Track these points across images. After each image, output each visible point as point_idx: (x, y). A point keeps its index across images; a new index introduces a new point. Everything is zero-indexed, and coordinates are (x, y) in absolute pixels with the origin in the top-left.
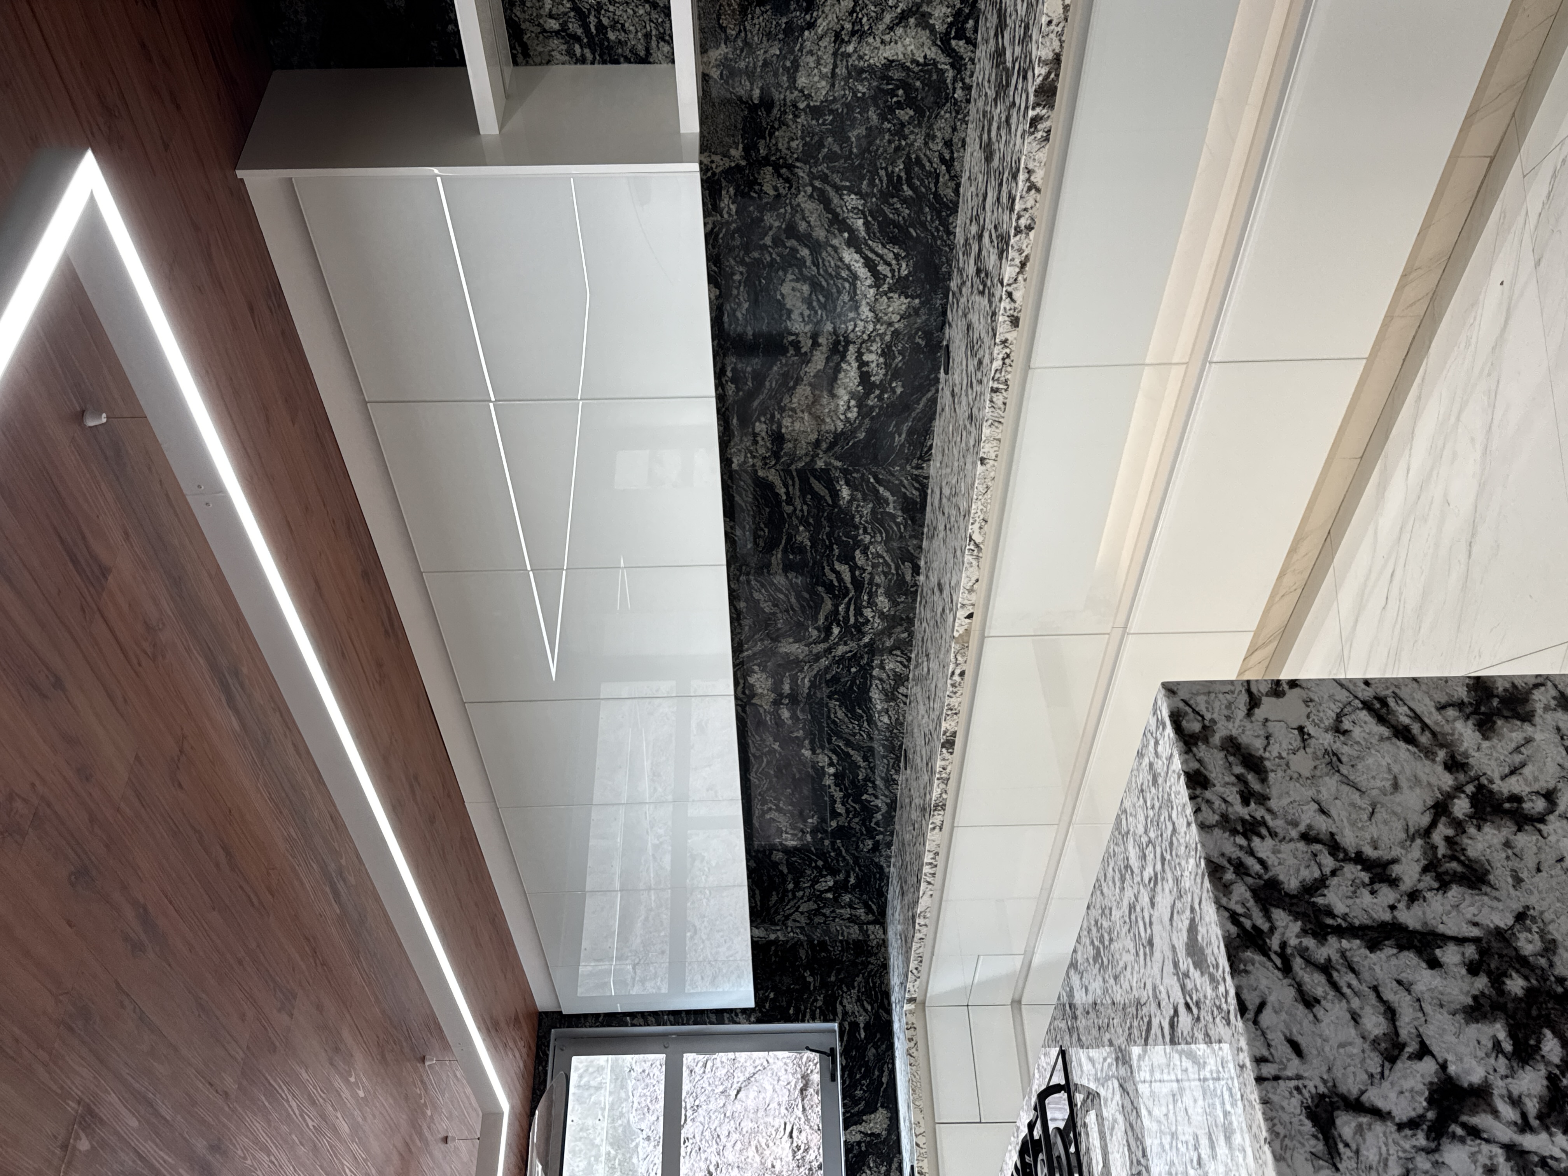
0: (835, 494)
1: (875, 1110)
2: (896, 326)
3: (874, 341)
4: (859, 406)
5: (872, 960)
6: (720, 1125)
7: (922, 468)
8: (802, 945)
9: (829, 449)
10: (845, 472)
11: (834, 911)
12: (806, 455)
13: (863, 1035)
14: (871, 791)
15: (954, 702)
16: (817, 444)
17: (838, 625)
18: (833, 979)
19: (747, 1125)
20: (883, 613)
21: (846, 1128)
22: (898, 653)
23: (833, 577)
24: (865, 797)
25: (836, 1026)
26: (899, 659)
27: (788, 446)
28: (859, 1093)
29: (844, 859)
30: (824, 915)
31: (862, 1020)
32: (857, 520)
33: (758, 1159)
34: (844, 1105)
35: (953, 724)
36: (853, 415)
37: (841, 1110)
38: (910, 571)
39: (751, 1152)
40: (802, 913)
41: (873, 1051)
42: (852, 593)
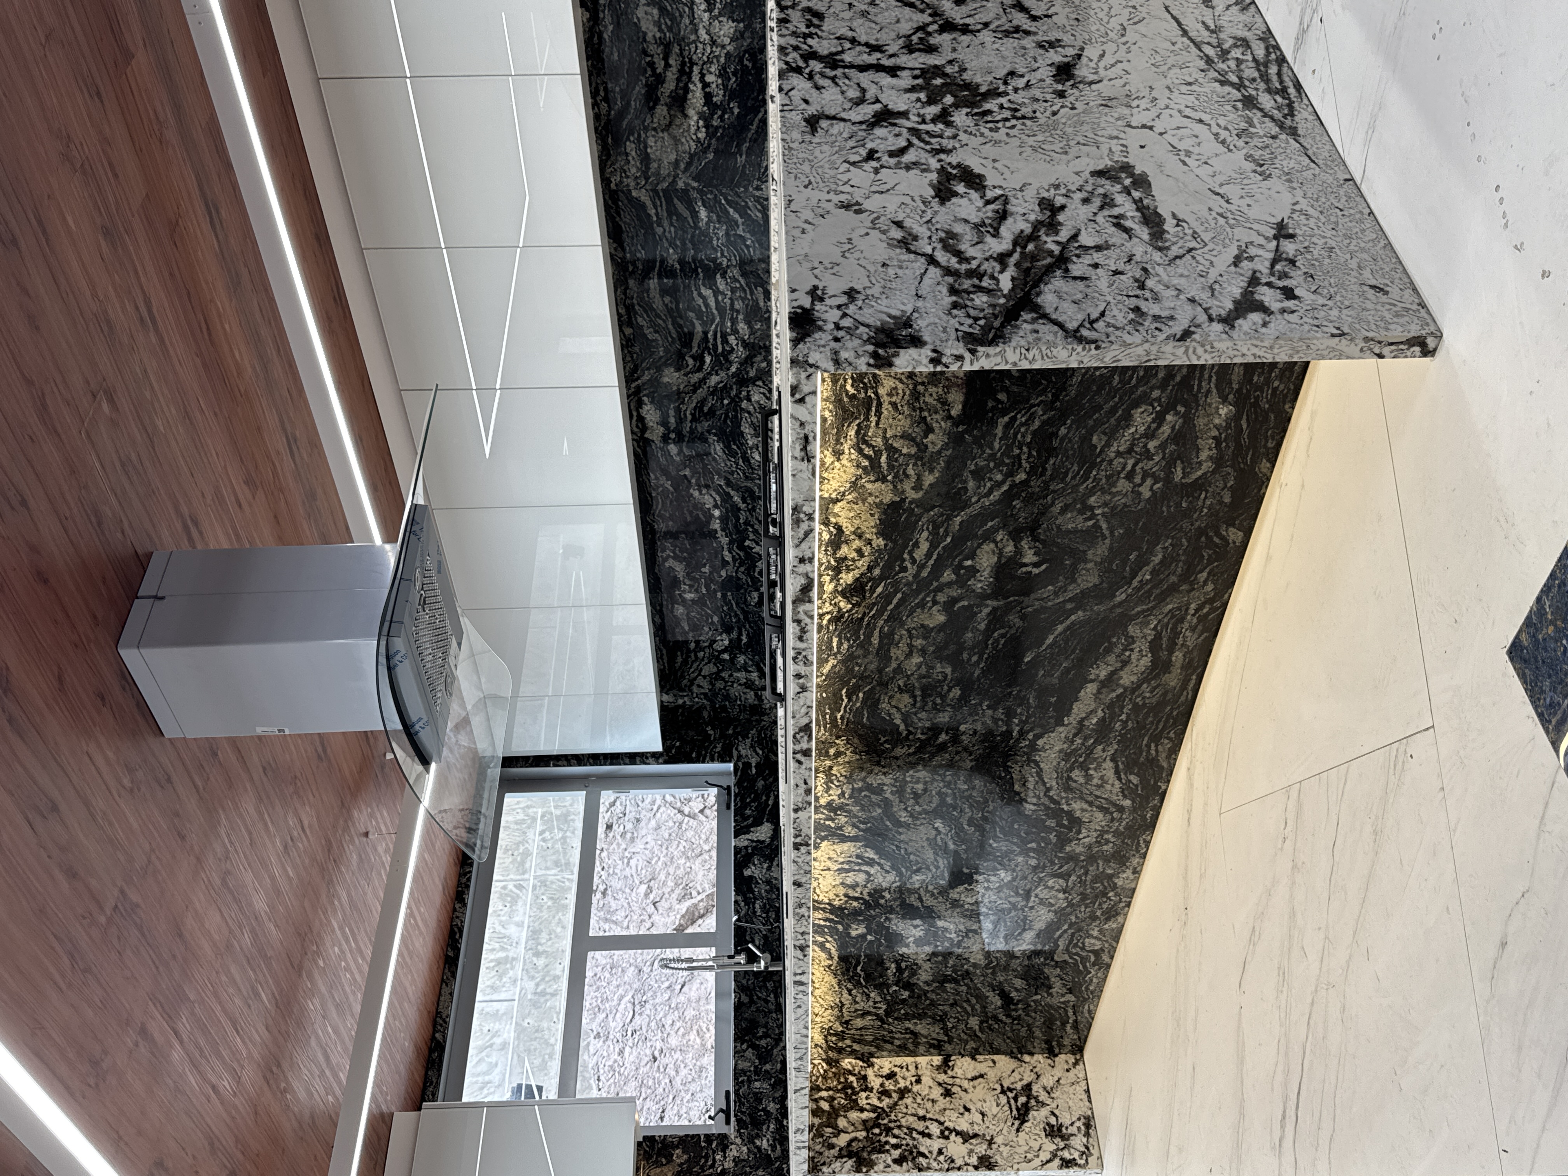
0: (695, 214)
1: (761, 824)
2: (728, 48)
3: (712, 63)
4: (707, 126)
7: (762, 189)
8: (705, 708)
9: (686, 170)
10: (700, 192)
11: (731, 675)
12: (669, 175)
13: (754, 771)
14: (752, 536)
16: (676, 163)
17: (709, 354)
18: (730, 732)
20: (744, 341)
21: (735, 837)
22: (760, 383)
23: (700, 302)
24: (747, 543)
25: (730, 766)
26: (762, 390)
27: (654, 165)
28: (748, 812)
29: (736, 615)
30: (723, 679)
31: (753, 761)
32: (715, 242)
34: (735, 821)
36: (702, 135)
37: (733, 824)
38: (762, 297)
40: (705, 677)
41: (762, 782)
42: (718, 320)
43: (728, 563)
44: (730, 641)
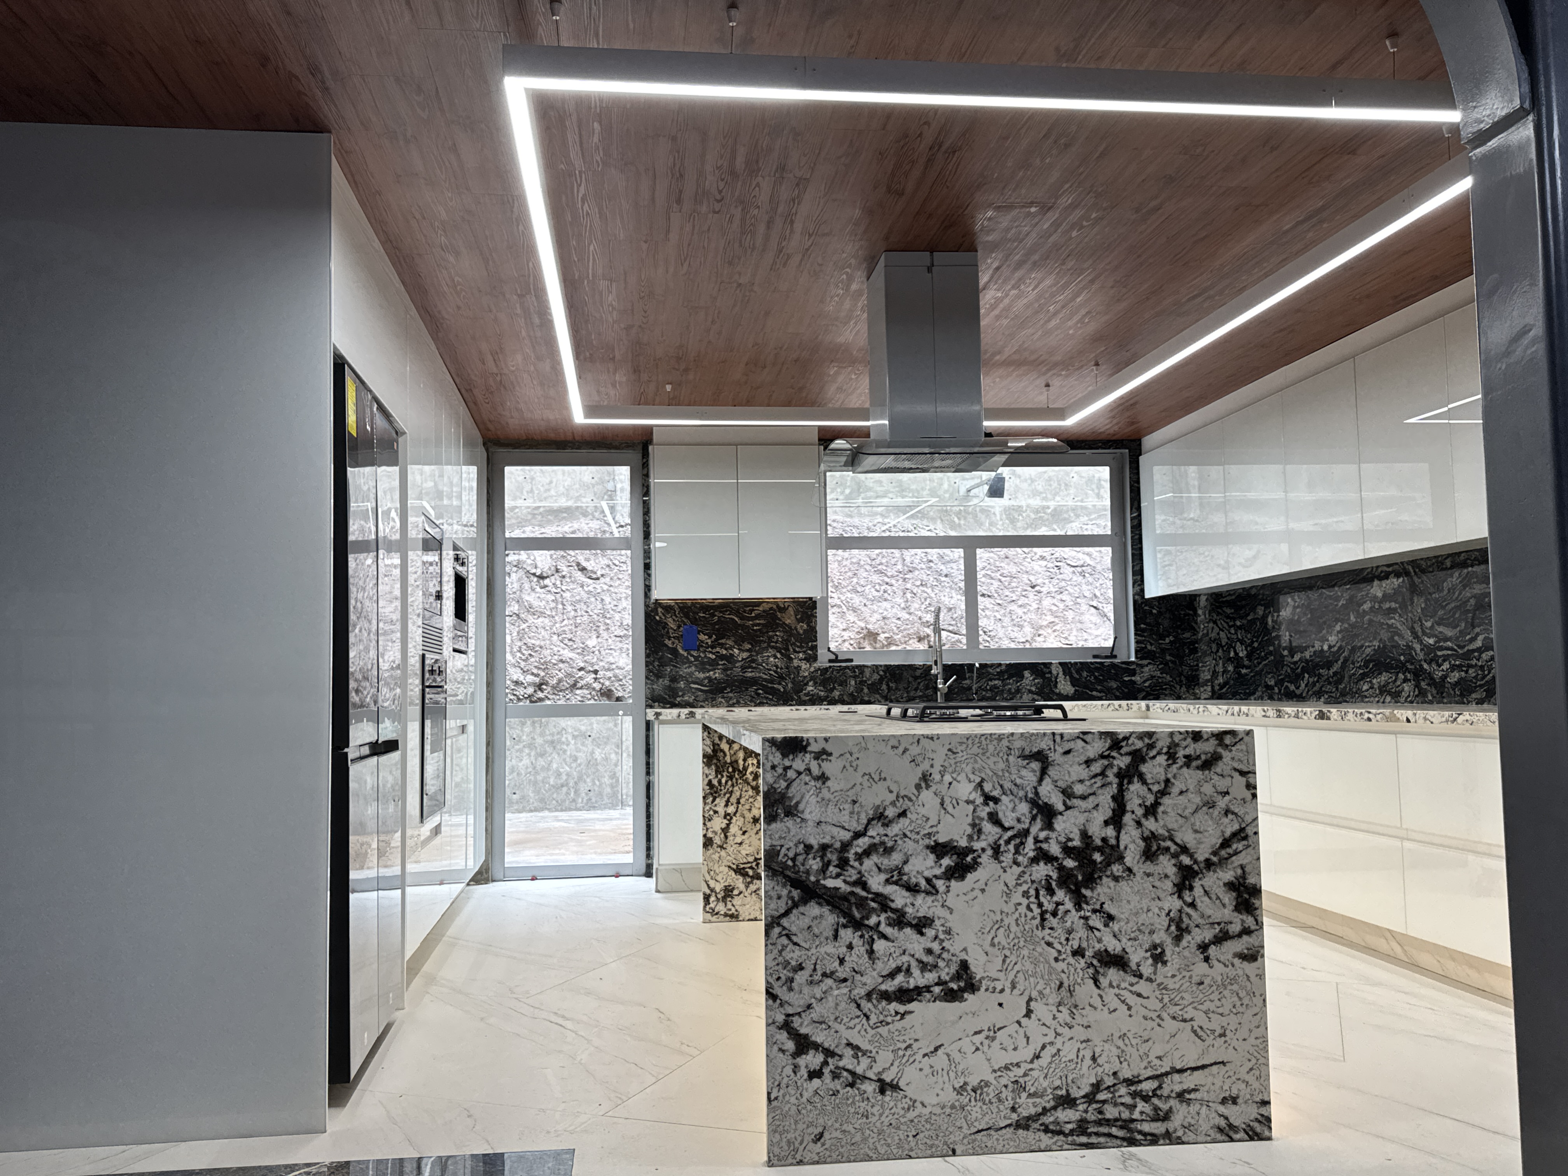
1: (1073, 686)
5: (1184, 689)
6: (1070, 594)
8: (1194, 635)
11: (1220, 658)
13: (1126, 679)
14: (1311, 680)
15: (1350, 716)
17: (1436, 642)
18: (1168, 658)
19: (1070, 615)
20: (1446, 678)
21: (1060, 664)
22: (1417, 693)
24: (1306, 676)
25: (1133, 659)
26: (1412, 693)
28: (1085, 674)
29: (1259, 663)
30: (1218, 651)
31: (1137, 678)
33: (1045, 623)
34: (1076, 663)
35: (1335, 717)
37: (1073, 661)
38: (1479, 697)
39: (1050, 618)
40: (1218, 634)
41: (1115, 686)
42: (1460, 651)
43: (1293, 657)
44: (1242, 658)
